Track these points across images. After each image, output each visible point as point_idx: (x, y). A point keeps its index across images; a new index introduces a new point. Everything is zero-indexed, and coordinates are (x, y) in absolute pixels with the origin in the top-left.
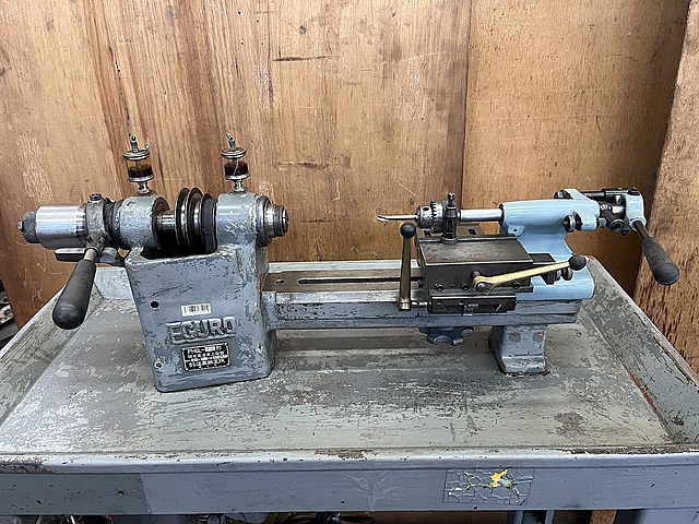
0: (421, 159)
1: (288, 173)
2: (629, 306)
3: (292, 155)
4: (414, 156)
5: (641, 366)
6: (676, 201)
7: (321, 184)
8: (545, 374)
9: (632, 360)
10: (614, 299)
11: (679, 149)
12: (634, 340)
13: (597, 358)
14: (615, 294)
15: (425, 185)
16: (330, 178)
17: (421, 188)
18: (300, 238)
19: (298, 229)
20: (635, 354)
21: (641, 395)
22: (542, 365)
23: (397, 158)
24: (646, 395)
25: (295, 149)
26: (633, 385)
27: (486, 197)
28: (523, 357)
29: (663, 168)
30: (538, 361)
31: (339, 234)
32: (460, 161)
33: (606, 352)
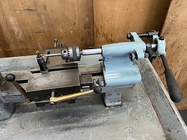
0: (76, 6)
1: (21, 13)
2: (153, 73)
3: (21, 6)
4: (73, 5)
5: (156, 101)
6: (172, 23)
7: (36, 18)
8: (121, 106)
9: (153, 98)
10: (148, 68)
11: (176, 3)
12: (154, 89)
13: (140, 96)
14: (148, 66)
15: (79, 17)
16: (39, 15)
17: (77, 18)
18: (33, 39)
19: (31, 36)
20: (154, 95)
21: (156, 114)
22: (120, 103)
23: (66, 5)
24: (157, 114)
25: (21, 3)
26: (153, 109)
27: (104, 19)
28: (113, 100)
29: (170, 10)
30: (119, 101)
31: (48, 37)
32: (92, 6)
33: (144, 92)
